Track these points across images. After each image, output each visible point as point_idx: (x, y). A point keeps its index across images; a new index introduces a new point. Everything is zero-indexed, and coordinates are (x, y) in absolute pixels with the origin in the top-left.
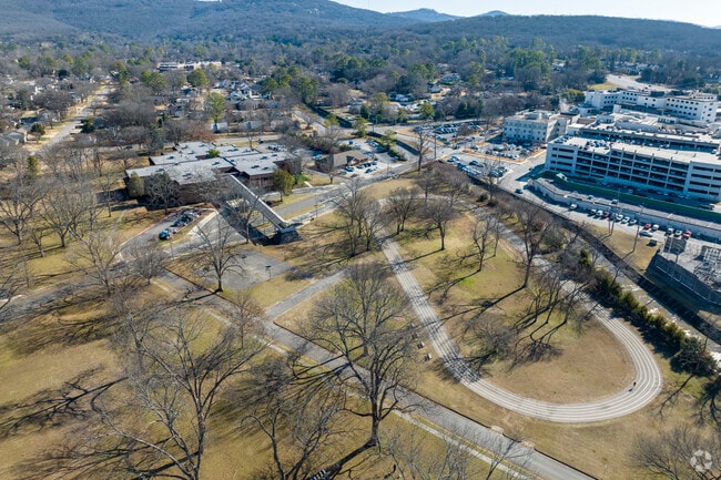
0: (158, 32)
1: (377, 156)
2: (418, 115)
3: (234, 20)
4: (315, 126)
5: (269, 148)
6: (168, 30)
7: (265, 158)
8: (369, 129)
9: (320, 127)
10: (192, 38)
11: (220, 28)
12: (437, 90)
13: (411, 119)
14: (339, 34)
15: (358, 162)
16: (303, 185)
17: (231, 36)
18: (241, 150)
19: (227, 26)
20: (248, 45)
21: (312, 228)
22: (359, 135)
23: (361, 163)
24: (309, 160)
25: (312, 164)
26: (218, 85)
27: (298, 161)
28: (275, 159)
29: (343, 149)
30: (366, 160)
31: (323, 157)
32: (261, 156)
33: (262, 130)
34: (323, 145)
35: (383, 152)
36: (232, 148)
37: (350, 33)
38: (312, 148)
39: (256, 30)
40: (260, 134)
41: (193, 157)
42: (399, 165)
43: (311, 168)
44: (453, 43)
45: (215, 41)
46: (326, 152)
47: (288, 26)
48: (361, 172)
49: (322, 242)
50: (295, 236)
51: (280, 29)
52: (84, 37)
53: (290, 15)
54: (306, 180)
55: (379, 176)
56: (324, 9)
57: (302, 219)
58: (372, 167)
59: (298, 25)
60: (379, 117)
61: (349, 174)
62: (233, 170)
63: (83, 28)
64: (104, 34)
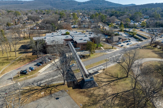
0: (70, 8)
1: (130, 38)
2: (140, 26)
3: (87, 6)
4: (105, 27)
5: (89, 33)
6: (72, 8)
7: (86, 36)
8: (124, 29)
9: (107, 28)
10: (77, 9)
11: (84, 7)
12: (143, 20)
13: (138, 27)
14: (112, 8)
15: (123, 40)
16: (100, 49)
17: (86, 9)
18: (78, 33)
19: (85, 7)
20: (89, 11)
21: (104, 76)
22: (121, 31)
23: (124, 41)
24: (103, 38)
25: (104, 40)
26: (79, 17)
27: (99, 38)
28: (90, 37)
29: (116, 35)
30: (126, 39)
31: (109, 37)
32: (85, 35)
33: (88, 28)
34: (108, 33)
35: (131, 37)
36: (75, 32)
37: (114, 8)
38: (104, 34)
39: (92, 7)
40: (87, 29)
41: (60, 34)
42: (140, 42)
43: (104, 41)
44: (145, 9)
45: (82, 10)
46: (110, 36)
47: (99, 7)
48: (125, 44)
49: (110, 91)
50: (93, 84)
51: (97, 7)
52: (55, 9)
53: (100, 4)
54: (102, 46)
55: (133, 47)
56: (108, 3)
57: (98, 70)
58: (129, 43)
59: (101, 7)
60: (126, 26)
61: (120, 45)
62: (72, 40)
63: (55, 7)
64: (59, 8)
